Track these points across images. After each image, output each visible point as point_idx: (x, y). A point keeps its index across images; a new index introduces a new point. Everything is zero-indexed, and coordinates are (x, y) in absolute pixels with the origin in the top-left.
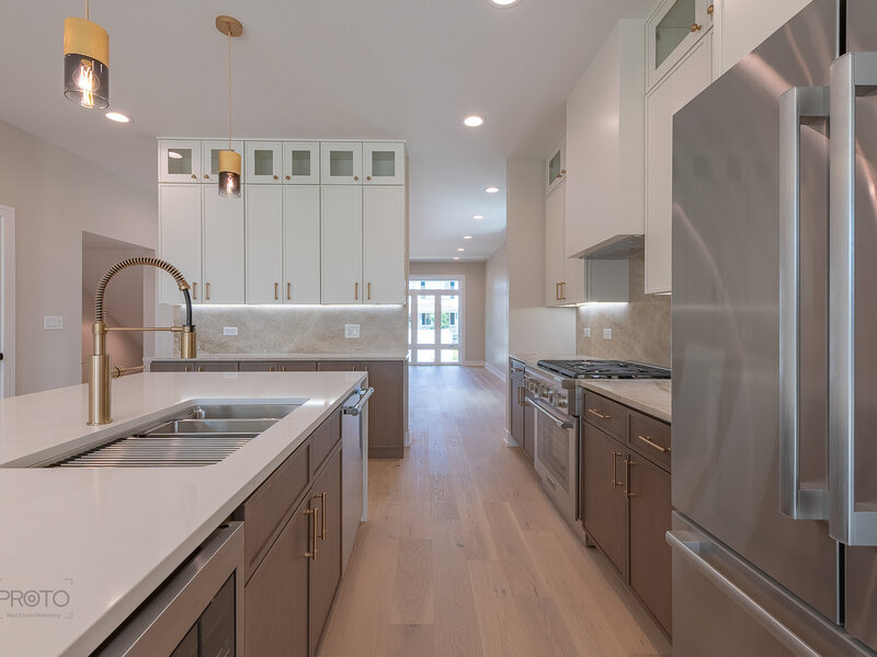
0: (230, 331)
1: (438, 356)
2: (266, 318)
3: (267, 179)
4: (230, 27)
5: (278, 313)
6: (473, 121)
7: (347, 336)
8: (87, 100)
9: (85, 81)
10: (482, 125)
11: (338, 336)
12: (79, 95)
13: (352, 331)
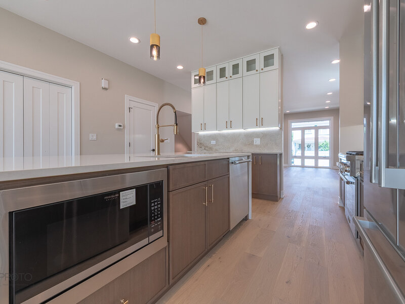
0: (213, 142)
1: (316, 163)
2: (225, 137)
3: (224, 79)
4: (202, 21)
5: (228, 135)
6: (311, 25)
7: (255, 144)
8: (155, 59)
9: (155, 52)
10: (316, 27)
11: (251, 144)
12: (153, 56)
13: (257, 141)
